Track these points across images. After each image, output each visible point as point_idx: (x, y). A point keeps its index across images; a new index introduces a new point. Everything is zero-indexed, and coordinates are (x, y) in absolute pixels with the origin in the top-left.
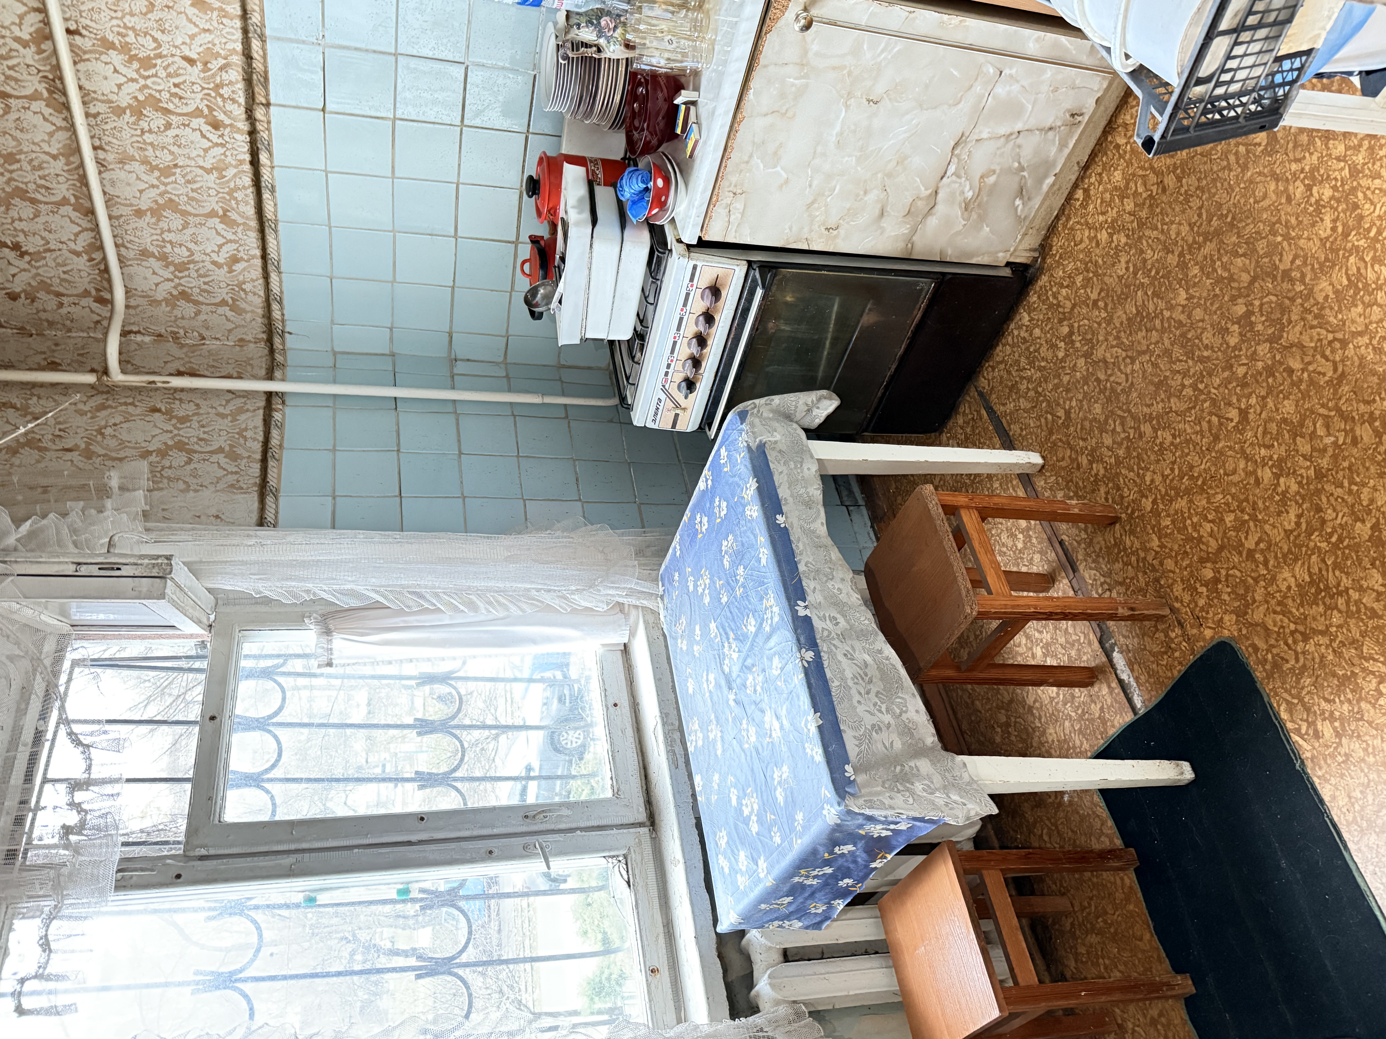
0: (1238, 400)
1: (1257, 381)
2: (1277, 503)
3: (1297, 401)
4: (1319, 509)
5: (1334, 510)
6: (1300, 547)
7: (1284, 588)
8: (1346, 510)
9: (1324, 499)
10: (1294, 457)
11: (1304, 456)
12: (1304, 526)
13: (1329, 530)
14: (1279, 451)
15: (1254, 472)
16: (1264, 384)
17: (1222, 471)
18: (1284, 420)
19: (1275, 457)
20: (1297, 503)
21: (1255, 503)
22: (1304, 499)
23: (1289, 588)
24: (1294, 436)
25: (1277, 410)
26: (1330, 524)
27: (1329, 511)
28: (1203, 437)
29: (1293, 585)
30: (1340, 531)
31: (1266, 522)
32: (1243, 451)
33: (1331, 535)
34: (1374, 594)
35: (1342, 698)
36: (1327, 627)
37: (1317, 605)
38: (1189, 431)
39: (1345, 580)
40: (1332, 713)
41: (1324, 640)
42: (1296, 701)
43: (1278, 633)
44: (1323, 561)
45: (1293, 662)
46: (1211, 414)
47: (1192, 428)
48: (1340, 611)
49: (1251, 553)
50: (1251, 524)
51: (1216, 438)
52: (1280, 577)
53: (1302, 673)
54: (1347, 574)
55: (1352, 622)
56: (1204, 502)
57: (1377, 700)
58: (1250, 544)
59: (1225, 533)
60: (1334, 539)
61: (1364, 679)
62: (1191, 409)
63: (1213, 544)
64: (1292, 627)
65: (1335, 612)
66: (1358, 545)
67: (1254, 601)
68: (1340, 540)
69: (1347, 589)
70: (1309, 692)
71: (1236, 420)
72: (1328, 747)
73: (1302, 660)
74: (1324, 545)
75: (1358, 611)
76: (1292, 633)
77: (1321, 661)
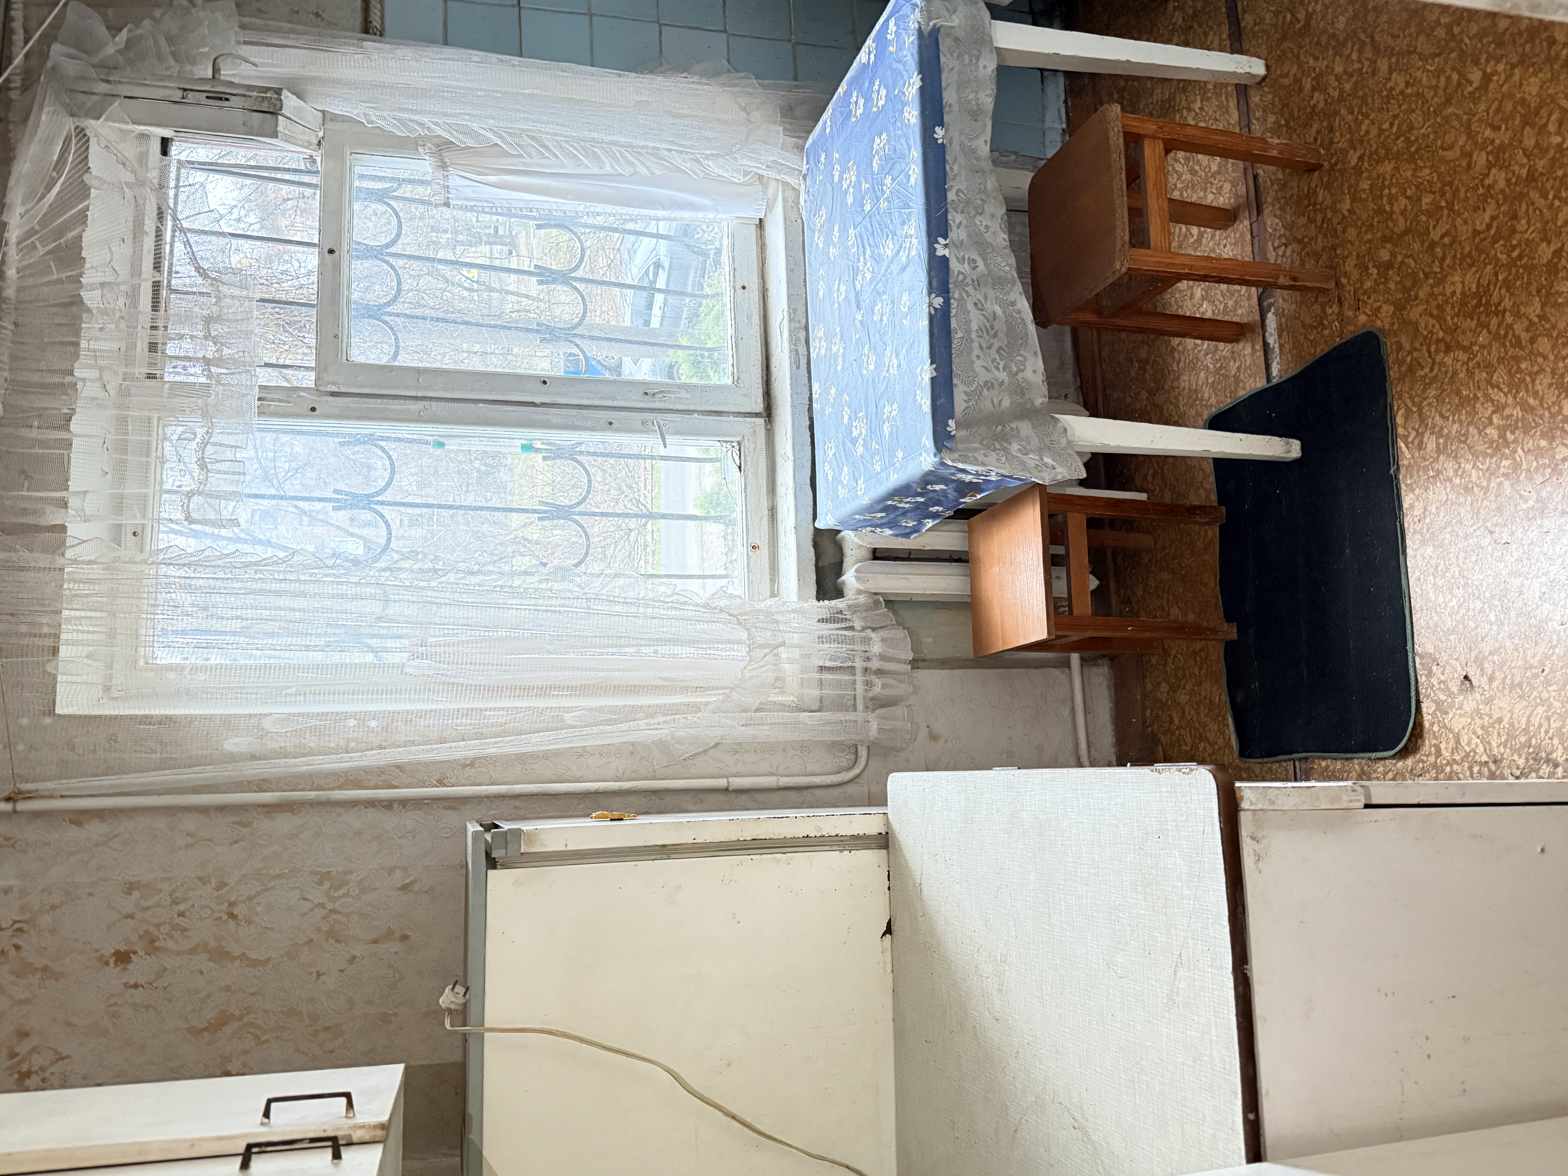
0: (1487, 61)
1: (1514, 42)
2: (1478, 196)
3: (1544, 82)
4: (1514, 217)
5: (1528, 222)
6: (1480, 252)
7: (1448, 292)
8: (1539, 225)
9: (1524, 206)
10: (1515, 148)
11: (1524, 151)
12: (1493, 232)
13: (1514, 242)
14: (1503, 137)
15: (1470, 155)
16: (1520, 50)
17: (1439, 143)
18: (1523, 100)
19: (1497, 142)
20: (1497, 203)
21: (1457, 190)
22: (1505, 200)
23: (1454, 293)
24: (1526, 122)
25: (1521, 85)
26: (1518, 236)
27: (1524, 222)
28: (1436, 94)
29: (1458, 291)
30: (1524, 247)
31: (1460, 215)
32: (1469, 125)
33: (1514, 248)
34: (1527, 323)
35: (1456, 418)
36: (1472, 344)
37: (1472, 319)
38: (1424, 81)
39: (1507, 300)
40: (1442, 429)
41: (1462, 356)
42: (1415, 409)
43: (1425, 338)
44: (1496, 275)
45: (1427, 370)
46: (1454, 69)
47: (1429, 80)
48: (1489, 332)
49: (1433, 245)
50: (1446, 212)
51: (1448, 102)
52: (1450, 279)
53: (1430, 384)
54: (1512, 294)
55: (1495, 345)
56: (1409, 173)
57: (1485, 428)
58: (1435, 235)
59: (1417, 216)
60: (1515, 254)
61: (1482, 404)
62: (1435, 55)
63: (1401, 224)
64: (1441, 334)
65: (1485, 331)
66: (1534, 267)
67: (1417, 297)
68: (1520, 257)
69: (1505, 310)
70: (1429, 404)
71: (1475, 85)
72: (1425, 459)
73: (1435, 371)
74: (1503, 257)
75: (1506, 335)
76: (1439, 341)
77: (1452, 377)
